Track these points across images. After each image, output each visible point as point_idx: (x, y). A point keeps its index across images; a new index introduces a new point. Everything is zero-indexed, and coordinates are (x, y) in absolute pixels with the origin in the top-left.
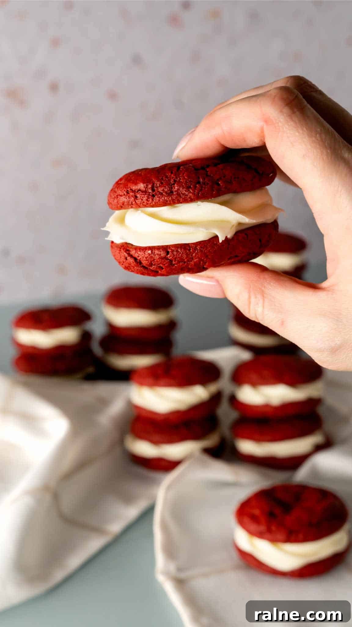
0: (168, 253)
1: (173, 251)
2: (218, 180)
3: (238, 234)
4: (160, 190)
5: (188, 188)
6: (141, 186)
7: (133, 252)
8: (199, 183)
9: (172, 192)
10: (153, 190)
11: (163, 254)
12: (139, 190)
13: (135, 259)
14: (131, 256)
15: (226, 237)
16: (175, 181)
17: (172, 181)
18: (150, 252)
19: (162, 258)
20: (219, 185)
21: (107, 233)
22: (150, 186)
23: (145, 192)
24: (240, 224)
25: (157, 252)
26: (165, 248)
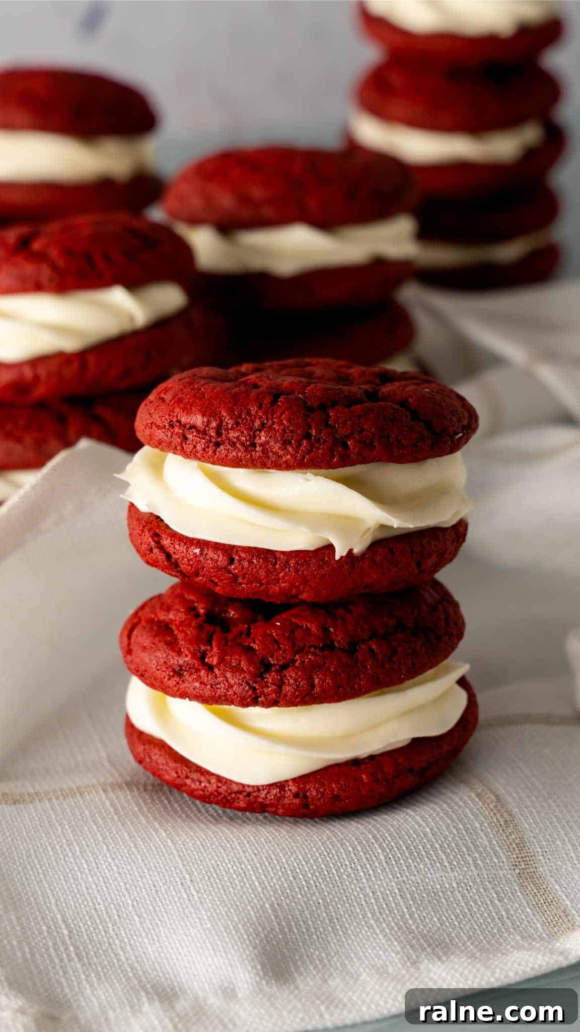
0: (231, 561)
1: (241, 559)
2: (347, 437)
3: (376, 546)
4: (233, 435)
5: (285, 443)
6: (198, 420)
7: (166, 542)
8: (308, 436)
9: (253, 445)
10: (219, 434)
11: (222, 559)
12: (193, 427)
13: (168, 556)
14: (162, 548)
15: (351, 551)
16: (263, 424)
17: (257, 424)
18: (197, 551)
19: (219, 569)
20: (345, 446)
21: (125, 485)
22: (214, 424)
23: (203, 433)
24: (382, 527)
25: (211, 554)
26: (228, 550)
